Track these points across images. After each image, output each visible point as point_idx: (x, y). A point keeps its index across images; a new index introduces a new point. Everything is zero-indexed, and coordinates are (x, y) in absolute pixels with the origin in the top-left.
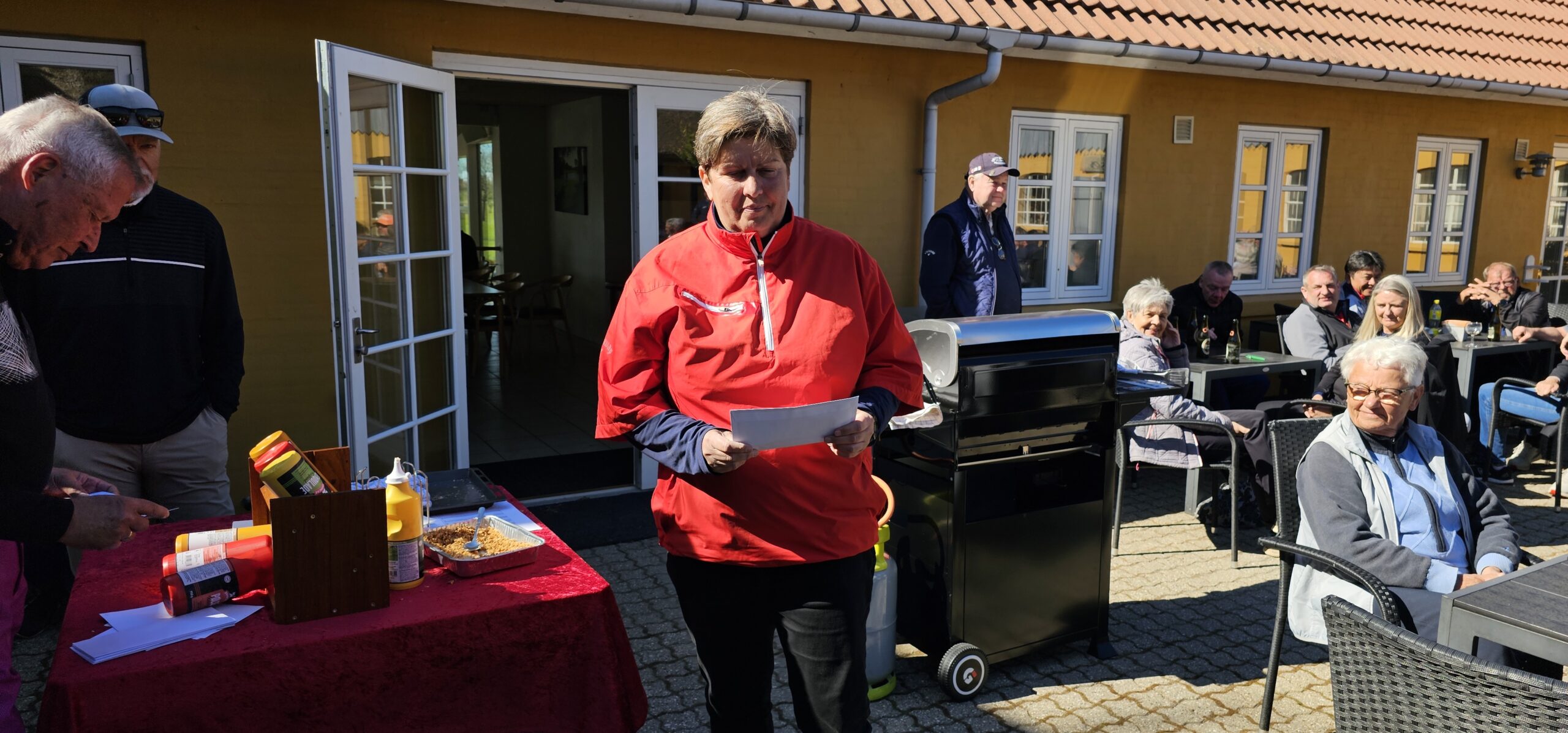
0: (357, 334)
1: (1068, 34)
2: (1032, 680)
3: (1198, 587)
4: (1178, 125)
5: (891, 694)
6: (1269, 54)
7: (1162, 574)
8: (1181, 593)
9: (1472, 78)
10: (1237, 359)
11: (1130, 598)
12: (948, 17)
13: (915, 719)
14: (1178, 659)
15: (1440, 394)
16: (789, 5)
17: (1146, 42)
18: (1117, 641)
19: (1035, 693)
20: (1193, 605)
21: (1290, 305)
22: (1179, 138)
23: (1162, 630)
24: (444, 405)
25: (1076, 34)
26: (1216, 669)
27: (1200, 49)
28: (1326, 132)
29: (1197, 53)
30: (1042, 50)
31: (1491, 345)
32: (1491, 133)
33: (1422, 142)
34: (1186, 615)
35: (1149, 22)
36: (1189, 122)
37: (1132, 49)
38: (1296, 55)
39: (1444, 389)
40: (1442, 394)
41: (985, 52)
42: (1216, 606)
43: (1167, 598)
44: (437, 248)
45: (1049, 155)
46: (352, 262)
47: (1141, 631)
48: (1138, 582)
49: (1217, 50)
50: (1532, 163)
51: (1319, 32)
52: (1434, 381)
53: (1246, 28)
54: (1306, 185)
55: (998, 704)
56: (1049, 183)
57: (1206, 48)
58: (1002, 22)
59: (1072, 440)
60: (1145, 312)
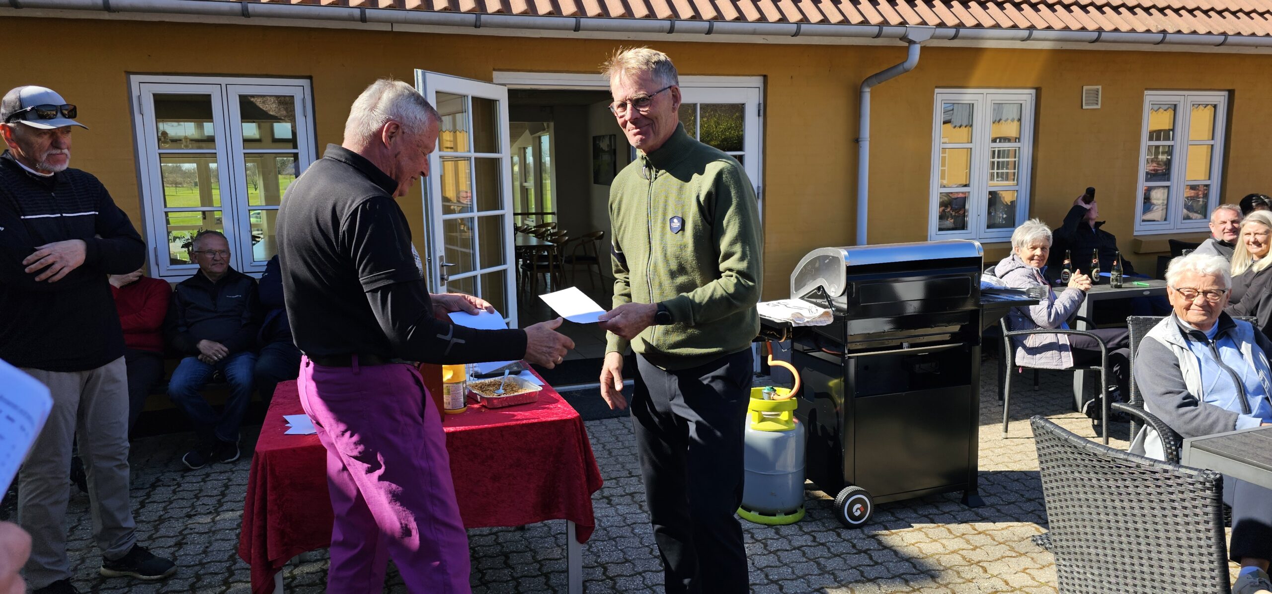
0: (442, 266)
1: (979, 26)
2: (911, 518)
4: (1086, 94)
5: (800, 521)
6: (1167, 30)
10: (1119, 284)
12: (875, 19)
13: (814, 537)
14: (1035, 510)
16: (747, 21)
17: (1049, 28)
19: (912, 527)
22: (1087, 104)
25: (985, 26)
27: (1100, 30)
28: (1231, 93)
29: (1097, 34)
30: (954, 40)
35: (1054, 11)
36: (1097, 91)
37: (1035, 33)
38: (1193, 30)
41: (907, 44)
44: (496, 208)
45: (968, 126)
46: (439, 218)
48: (1019, 457)
49: (1116, 30)
51: (1219, 8)
53: (1147, 10)
54: (1213, 139)
55: (880, 532)
56: (969, 146)
57: (1106, 29)
58: (921, 20)
59: (949, 338)
60: (1030, 245)
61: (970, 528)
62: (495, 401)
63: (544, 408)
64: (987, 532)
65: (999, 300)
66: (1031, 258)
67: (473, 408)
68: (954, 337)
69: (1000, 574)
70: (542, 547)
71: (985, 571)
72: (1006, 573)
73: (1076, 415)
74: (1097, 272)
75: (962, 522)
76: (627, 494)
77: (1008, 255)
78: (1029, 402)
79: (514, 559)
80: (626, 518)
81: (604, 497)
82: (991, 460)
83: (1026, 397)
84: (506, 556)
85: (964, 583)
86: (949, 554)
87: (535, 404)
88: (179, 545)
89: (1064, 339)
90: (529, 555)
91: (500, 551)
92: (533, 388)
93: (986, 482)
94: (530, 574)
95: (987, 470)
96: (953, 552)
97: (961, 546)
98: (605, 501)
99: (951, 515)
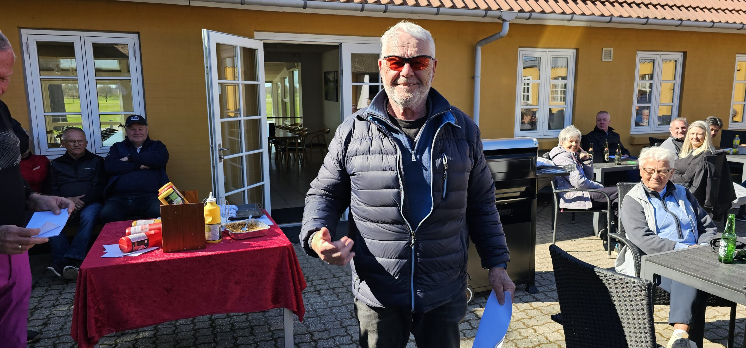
0: (220, 150)
1: (543, 12)
4: (604, 52)
6: (649, 17)
10: (620, 163)
12: (483, 6)
18: (541, 286)
22: (605, 58)
24: (260, 181)
25: (547, 12)
27: (612, 16)
28: (685, 53)
29: (610, 18)
30: (528, 20)
33: (739, 57)
36: (611, 51)
37: (575, 17)
38: (663, 17)
41: (501, 22)
44: (256, 115)
45: (538, 67)
49: (621, 16)
51: (678, 5)
52: (714, 173)
53: (638, 5)
54: (675, 80)
55: (477, 309)
56: (538, 81)
57: (615, 15)
58: (510, 8)
59: (519, 195)
60: (569, 140)
61: (529, 306)
62: (239, 235)
63: (270, 240)
64: (539, 308)
65: (547, 173)
66: (570, 147)
67: (226, 240)
68: (522, 194)
69: (544, 333)
70: (275, 322)
71: (535, 331)
72: (547, 333)
73: (594, 237)
74: (608, 155)
75: (525, 302)
76: (331, 289)
77: (557, 146)
78: (569, 230)
79: (257, 330)
80: (328, 303)
81: (316, 291)
82: (545, 265)
83: (567, 227)
84: (252, 328)
85: (522, 339)
86: (515, 322)
87: (266, 237)
88: (45, 324)
89: (587, 194)
90: (266, 327)
91: (249, 325)
92: (264, 227)
93: (541, 278)
94: (265, 339)
95: (541, 271)
96: (518, 321)
97: (523, 317)
98: (317, 293)
99: (519, 298)
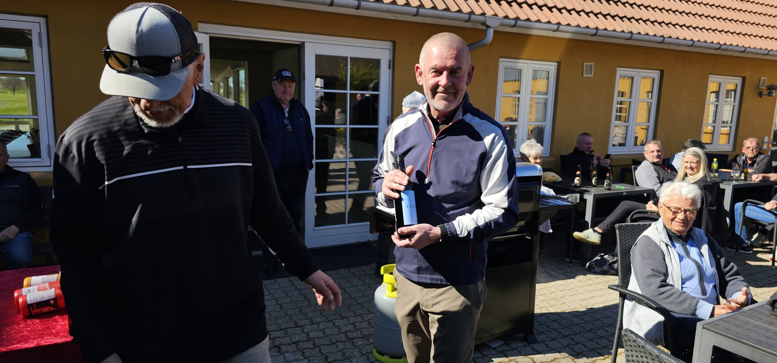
1: (528, 20)
3: (584, 306)
4: (586, 67)
6: (633, 32)
7: (566, 298)
8: (575, 308)
9: (737, 46)
10: (610, 188)
11: (548, 311)
12: (466, 10)
14: (569, 344)
15: (713, 208)
16: (383, 2)
17: (569, 25)
18: (538, 334)
19: (493, 361)
20: (580, 315)
21: (639, 160)
22: (586, 74)
23: (563, 329)
25: (532, 20)
26: (588, 350)
27: (597, 29)
28: (662, 72)
29: (596, 30)
30: (514, 28)
31: (742, 183)
32: (747, 74)
33: (712, 78)
34: (576, 320)
35: (571, 14)
36: (592, 66)
37: (561, 28)
38: (647, 33)
39: (715, 206)
40: (714, 208)
41: (485, 28)
42: (592, 316)
43: (567, 311)
45: (518, 81)
47: (552, 329)
48: (553, 302)
49: (606, 29)
50: (768, 89)
51: (659, 21)
52: (710, 202)
53: (621, 18)
54: (651, 98)
56: (518, 96)
57: (600, 28)
58: (495, 13)
65: (550, 204)
74: (595, 179)
99: (518, 350)
